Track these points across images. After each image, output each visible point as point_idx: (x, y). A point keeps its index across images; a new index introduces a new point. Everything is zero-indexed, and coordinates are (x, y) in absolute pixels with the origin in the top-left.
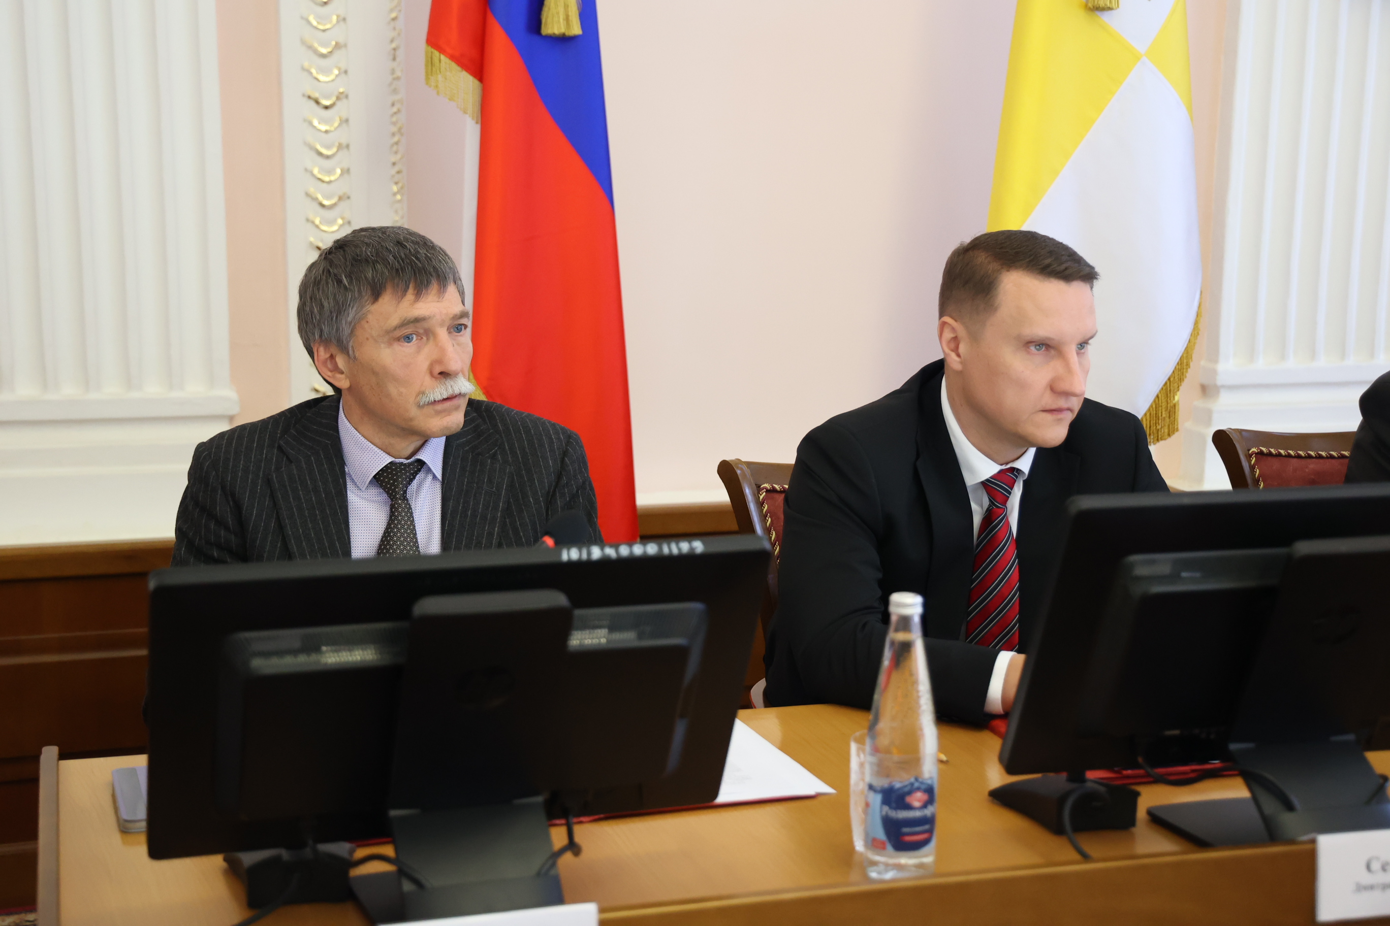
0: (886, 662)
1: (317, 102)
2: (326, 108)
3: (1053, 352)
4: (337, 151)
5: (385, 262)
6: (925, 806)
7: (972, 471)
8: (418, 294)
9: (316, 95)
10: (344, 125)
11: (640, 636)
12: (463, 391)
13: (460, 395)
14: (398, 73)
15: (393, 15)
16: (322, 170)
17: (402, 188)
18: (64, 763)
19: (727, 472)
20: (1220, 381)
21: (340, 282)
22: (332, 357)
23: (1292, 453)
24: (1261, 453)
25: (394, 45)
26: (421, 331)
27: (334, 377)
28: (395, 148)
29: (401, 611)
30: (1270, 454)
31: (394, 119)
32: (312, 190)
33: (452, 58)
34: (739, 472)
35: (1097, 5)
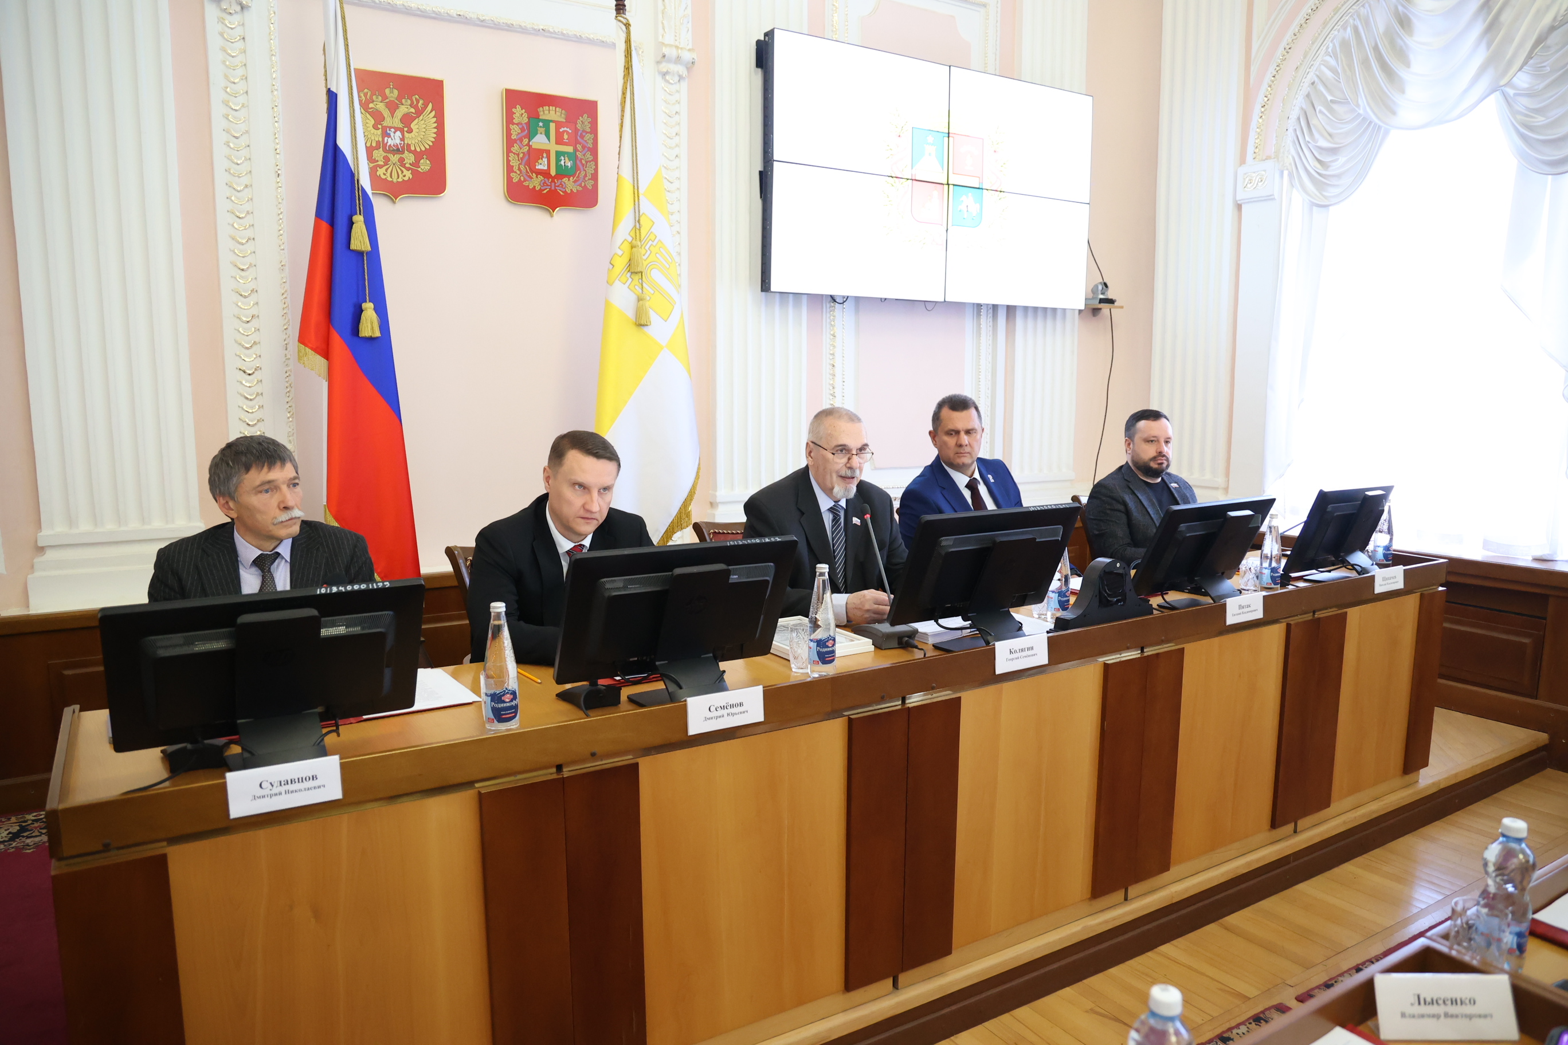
0: (490, 635)
1: (245, 372)
2: (249, 374)
3: (586, 490)
4: (256, 396)
5: (252, 453)
6: (512, 701)
7: (561, 547)
8: (270, 469)
9: (244, 368)
10: (260, 383)
11: (363, 628)
12: (297, 516)
13: (295, 518)
14: (288, 356)
15: (285, 327)
16: (247, 406)
17: (292, 415)
18: (82, 713)
19: (450, 552)
20: (718, 500)
21: (228, 464)
22: (227, 502)
23: (729, 532)
24: (715, 532)
25: (286, 342)
26: (272, 487)
27: (229, 513)
28: (288, 395)
29: (230, 622)
30: (719, 533)
31: (287, 380)
32: (242, 417)
33: (312, 349)
34: (456, 552)
35: (641, 323)
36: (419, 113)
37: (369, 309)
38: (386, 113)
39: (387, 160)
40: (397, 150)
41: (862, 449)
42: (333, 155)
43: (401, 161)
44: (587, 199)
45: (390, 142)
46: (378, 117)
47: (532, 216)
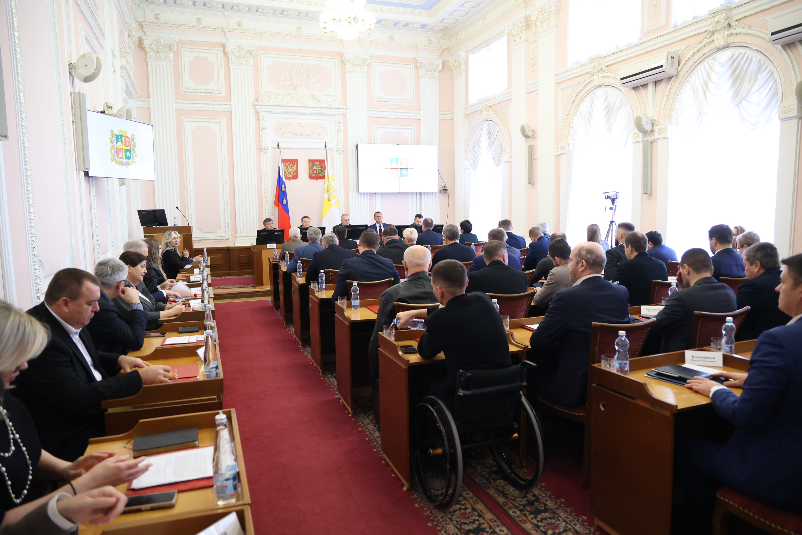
2: (267, 210)
4: (268, 213)
5: (268, 220)
8: (271, 222)
21: (265, 221)
22: (265, 226)
26: (271, 224)
28: (273, 213)
31: (272, 210)
33: (276, 206)
35: (329, 200)
36: (294, 165)
37: (285, 200)
38: (288, 166)
39: (288, 174)
40: (290, 172)
41: (349, 220)
42: (279, 176)
43: (291, 174)
44: (323, 177)
45: (289, 171)
46: (287, 167)
47: (314, 181)
